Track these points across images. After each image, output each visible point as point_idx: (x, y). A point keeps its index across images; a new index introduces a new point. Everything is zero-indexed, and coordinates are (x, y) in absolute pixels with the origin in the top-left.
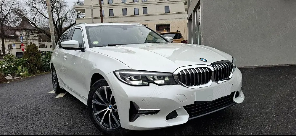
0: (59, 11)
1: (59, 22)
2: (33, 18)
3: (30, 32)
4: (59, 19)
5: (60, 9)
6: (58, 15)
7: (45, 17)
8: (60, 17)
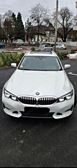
0: (68, 19)
1: (67, 26)
2: (54, 24)
3: (51, 32)
4: (67, 24)
5: (69, 17)
6: (67, 22)
7: (60, 23)
8: (68, 23)
